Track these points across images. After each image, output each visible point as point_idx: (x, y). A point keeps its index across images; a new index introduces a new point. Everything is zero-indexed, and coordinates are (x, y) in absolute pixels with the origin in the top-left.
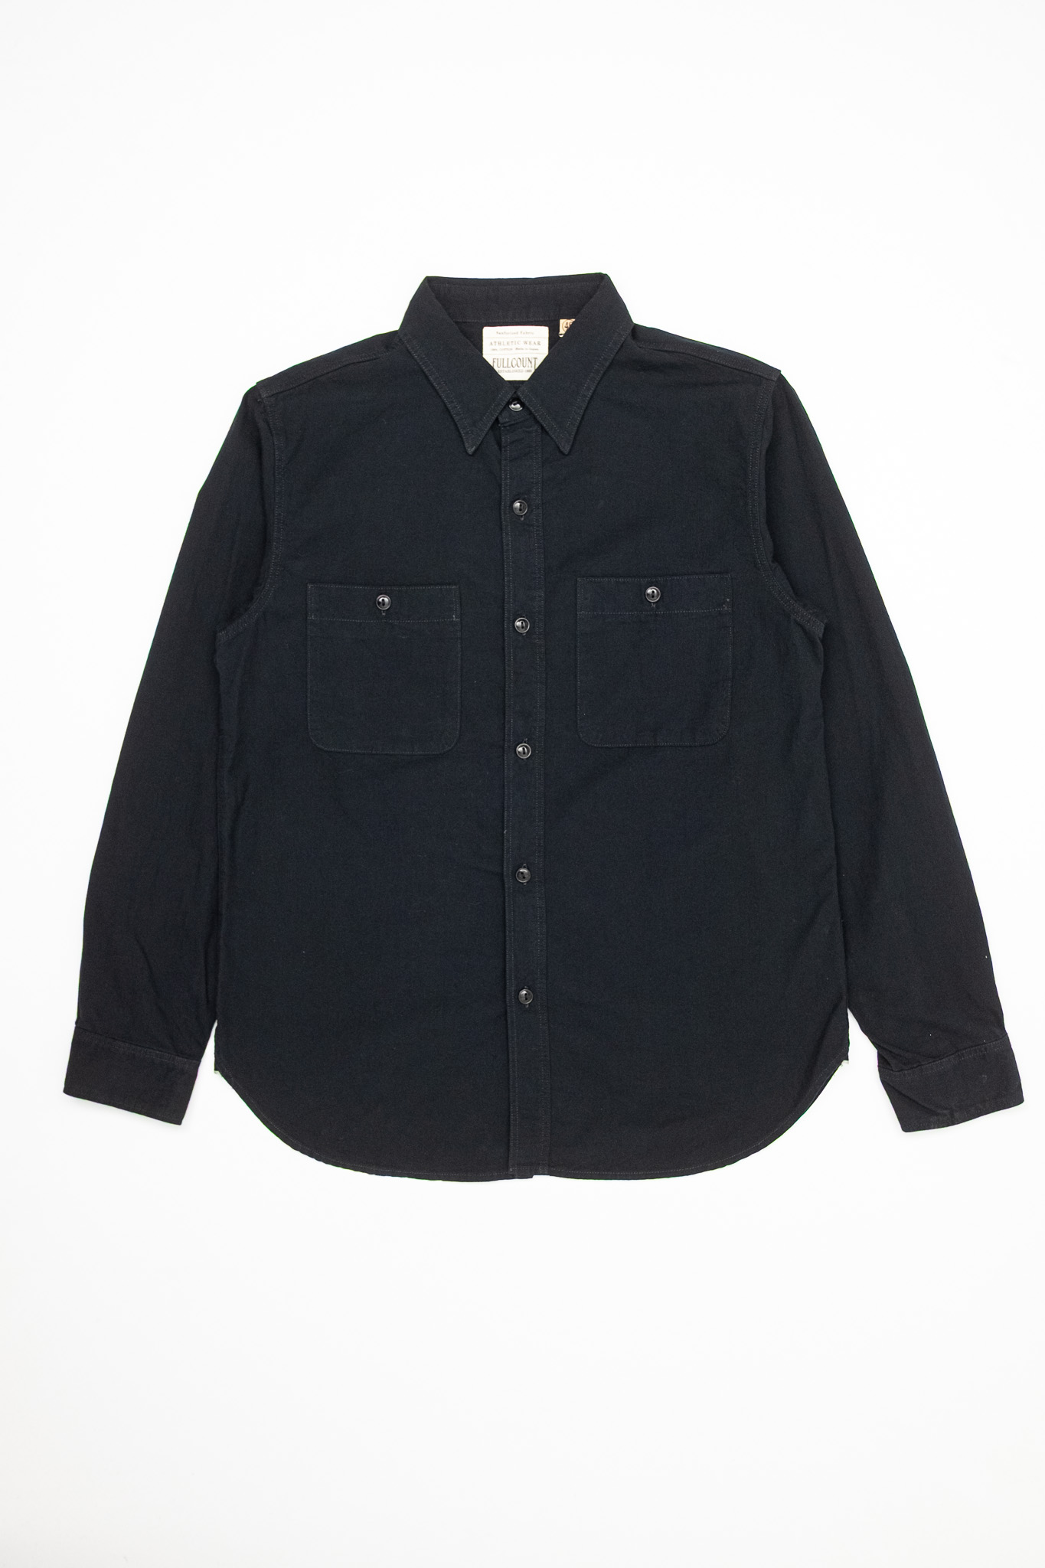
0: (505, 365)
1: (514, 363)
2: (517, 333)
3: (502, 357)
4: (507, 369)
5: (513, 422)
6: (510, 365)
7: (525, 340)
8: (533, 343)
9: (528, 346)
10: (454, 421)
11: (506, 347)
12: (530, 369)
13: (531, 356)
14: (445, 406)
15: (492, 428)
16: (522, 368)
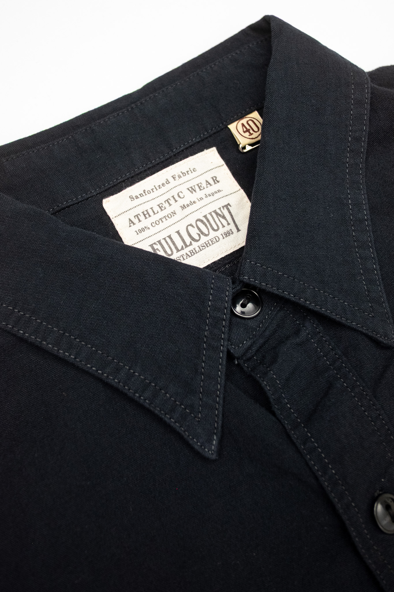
0: (180, 244)
1: (194, 232)
2: (168, 182)
3: (165, 234)
4: (187, 250)
5: (261, 341)
6: (188, 240)
7: (189, 185)
8: (204, 185)
9: (200, 194)
10: (141, 407)
11: (161, 214)
12: (227, 228)
13: (216, 206)
14: (107, 385)
15: (228, 376)
16: (213, 234)
